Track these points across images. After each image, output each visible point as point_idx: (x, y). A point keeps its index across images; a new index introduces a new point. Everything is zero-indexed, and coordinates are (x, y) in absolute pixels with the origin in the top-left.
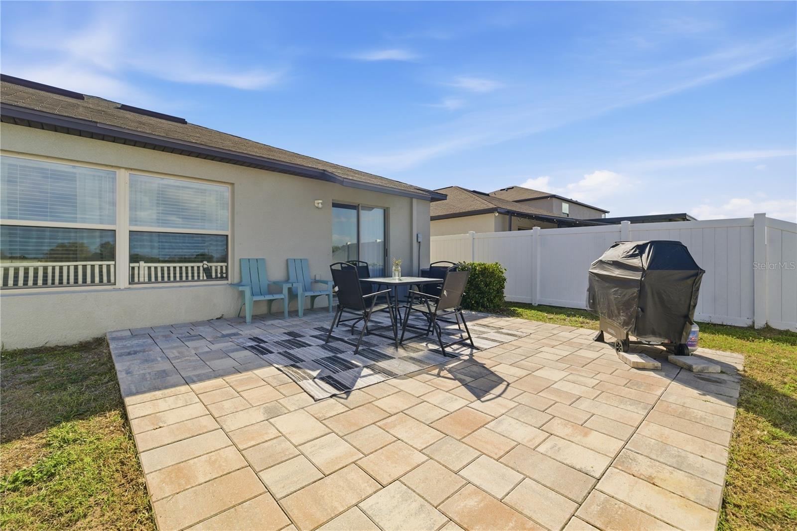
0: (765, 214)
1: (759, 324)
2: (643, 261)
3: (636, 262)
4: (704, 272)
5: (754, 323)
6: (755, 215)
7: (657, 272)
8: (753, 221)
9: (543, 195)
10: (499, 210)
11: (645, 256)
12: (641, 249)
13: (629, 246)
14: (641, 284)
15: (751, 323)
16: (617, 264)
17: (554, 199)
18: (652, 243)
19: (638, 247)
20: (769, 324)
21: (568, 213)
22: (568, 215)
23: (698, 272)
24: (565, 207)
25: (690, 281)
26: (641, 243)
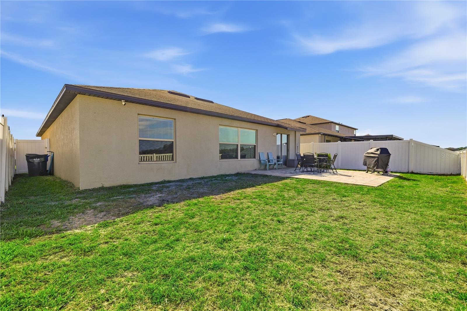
0: (412, 139)
1: (410, 171)
2: (379, 152)
3: (377, 152)
4: (391, 154)
5: (409, 171)
6: (410, 139)
7: (381, 155)
8: (409, 141)
9: (326, 122)
10: (321, 134)
11: (379, 151)
12: (378, 150)
13: (375, 149)
14: (378, 157)
15: (408, 171)
16: (372, 153)
17: (332, 124)
18: (380, 148)
19: (377, 149)
20: (413, 171)
21: (338, 130)
22: (338, 131)
23: (390, 155)
24: (337, 128)
25: (388, 157)
26: (378, 148)
